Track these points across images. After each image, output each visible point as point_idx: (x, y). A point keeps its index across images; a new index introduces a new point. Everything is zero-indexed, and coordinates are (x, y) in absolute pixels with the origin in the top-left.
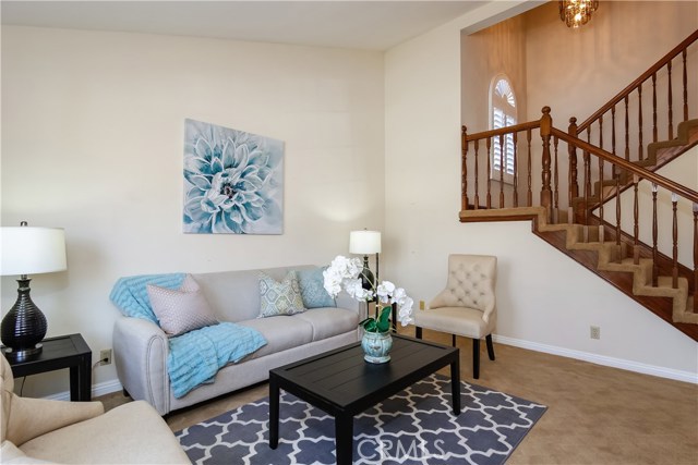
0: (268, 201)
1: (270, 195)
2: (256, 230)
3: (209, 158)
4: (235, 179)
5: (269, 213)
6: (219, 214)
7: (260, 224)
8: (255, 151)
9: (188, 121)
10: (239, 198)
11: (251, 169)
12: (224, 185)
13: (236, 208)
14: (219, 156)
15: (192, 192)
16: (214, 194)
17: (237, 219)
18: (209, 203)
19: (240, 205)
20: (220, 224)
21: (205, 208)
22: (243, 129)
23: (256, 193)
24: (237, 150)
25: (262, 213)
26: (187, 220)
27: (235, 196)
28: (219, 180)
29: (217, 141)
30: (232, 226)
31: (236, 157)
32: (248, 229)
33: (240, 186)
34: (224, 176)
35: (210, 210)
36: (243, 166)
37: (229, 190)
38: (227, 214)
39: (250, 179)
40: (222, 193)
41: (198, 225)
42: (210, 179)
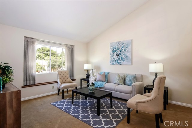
0: (127, 56)
1: (127, 55)
2: (124, 64)
3: (114, 49)
4: (119, 52)
5: (127, 59)
6: (116, 61)
7: (125, 62)
8: (123, 45)
9: (110, 43)
10: (120, 57)
11: (122, 49)
12: (117, 54)
13: (119, 59)
14: (115, 48)
15: (111, 57)
16: (115, 57)
17: (120, 62)
18: (114, 59)
19: (120, 58)
20: (116, 63)
21: (113, 60)
22: (120, 41)
23: (124, 55)
24: (119, 46)
25: (125, 60)
26: (110, 62)
27: (119, 56)
28: (115, 53)
29: (115, 45)
30: (119, 63)
31: (119, 47)
32: (122, 64)
33: (120, 54)
34: (117, 52)
35: (114, 60)
36: (120, 49)
37: (118, 55)
38: (117, 60)
39: (122, 52)
40: (116, 56)
41: (112, 63)
42: (114, 53)
